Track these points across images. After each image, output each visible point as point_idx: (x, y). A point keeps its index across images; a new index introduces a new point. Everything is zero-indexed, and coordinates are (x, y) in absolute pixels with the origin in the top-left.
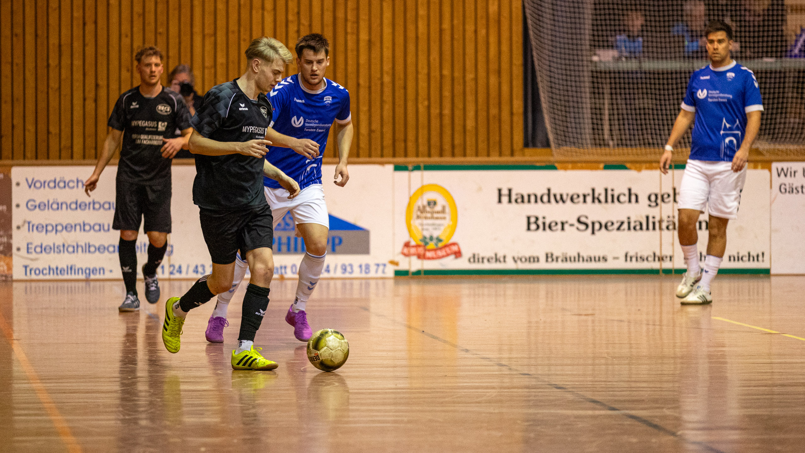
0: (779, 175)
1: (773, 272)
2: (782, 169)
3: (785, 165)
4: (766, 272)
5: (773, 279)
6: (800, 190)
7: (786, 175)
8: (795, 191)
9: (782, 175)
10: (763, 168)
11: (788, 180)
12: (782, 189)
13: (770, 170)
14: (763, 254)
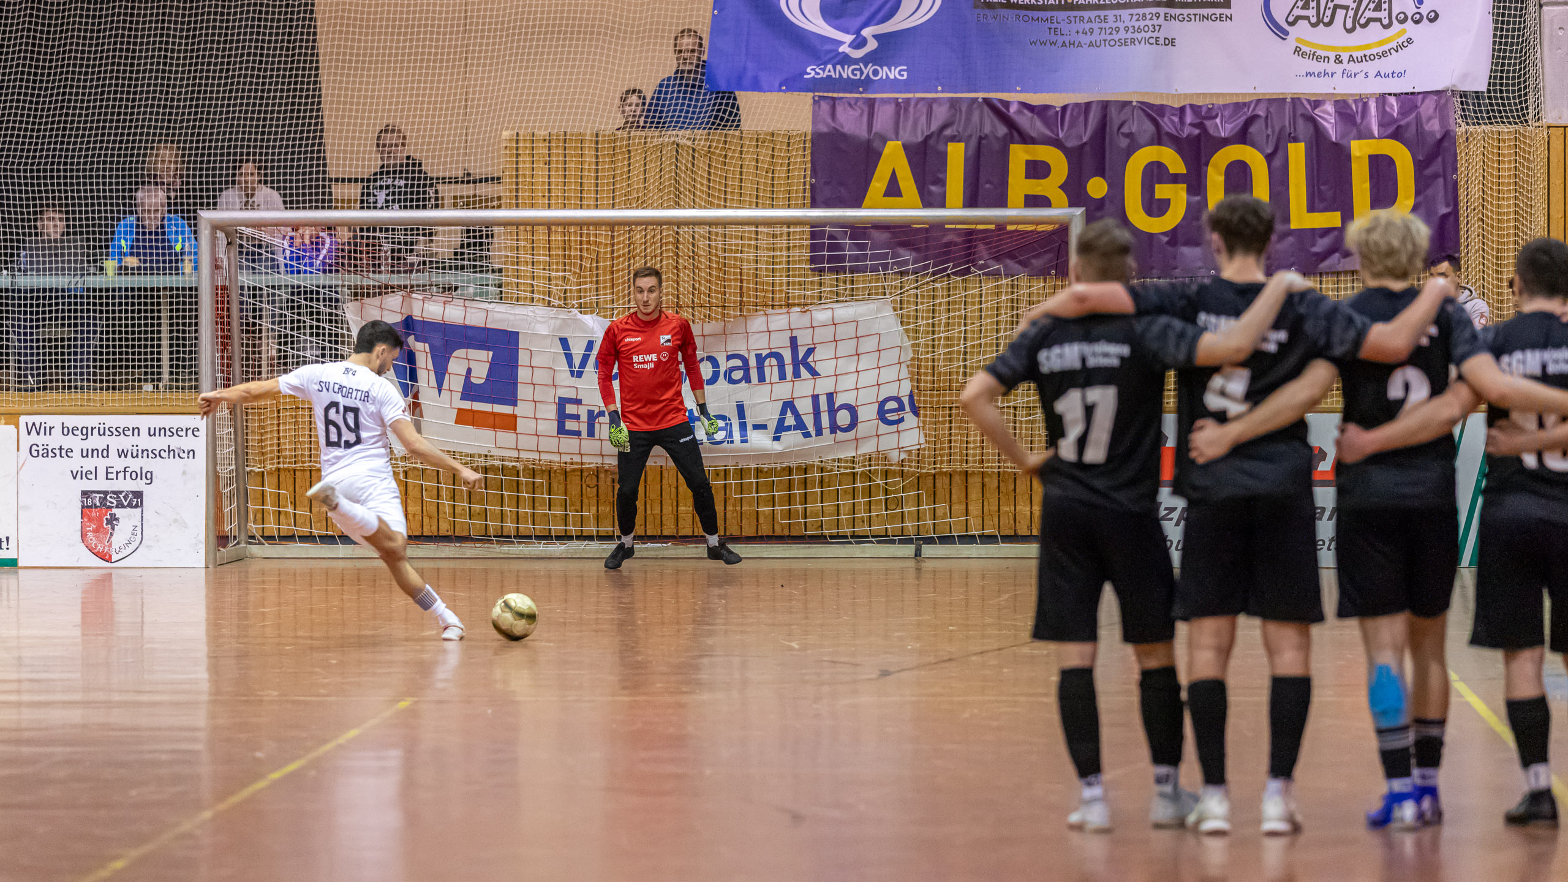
0: (29, 433)
1: (20, 564)
2: (34, 424)
3: (37, 419)
4: (12, 563)
5: (21, 571)
6: (57, 452)
7: (38, 434)
8: (51, 454)
9: (34, 431)
10: (6, 424)
11: (41, 440)
12: (35, 452)
13: (17, 427)
14: (8, 538)
